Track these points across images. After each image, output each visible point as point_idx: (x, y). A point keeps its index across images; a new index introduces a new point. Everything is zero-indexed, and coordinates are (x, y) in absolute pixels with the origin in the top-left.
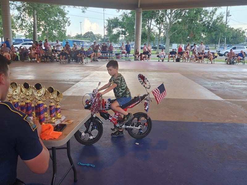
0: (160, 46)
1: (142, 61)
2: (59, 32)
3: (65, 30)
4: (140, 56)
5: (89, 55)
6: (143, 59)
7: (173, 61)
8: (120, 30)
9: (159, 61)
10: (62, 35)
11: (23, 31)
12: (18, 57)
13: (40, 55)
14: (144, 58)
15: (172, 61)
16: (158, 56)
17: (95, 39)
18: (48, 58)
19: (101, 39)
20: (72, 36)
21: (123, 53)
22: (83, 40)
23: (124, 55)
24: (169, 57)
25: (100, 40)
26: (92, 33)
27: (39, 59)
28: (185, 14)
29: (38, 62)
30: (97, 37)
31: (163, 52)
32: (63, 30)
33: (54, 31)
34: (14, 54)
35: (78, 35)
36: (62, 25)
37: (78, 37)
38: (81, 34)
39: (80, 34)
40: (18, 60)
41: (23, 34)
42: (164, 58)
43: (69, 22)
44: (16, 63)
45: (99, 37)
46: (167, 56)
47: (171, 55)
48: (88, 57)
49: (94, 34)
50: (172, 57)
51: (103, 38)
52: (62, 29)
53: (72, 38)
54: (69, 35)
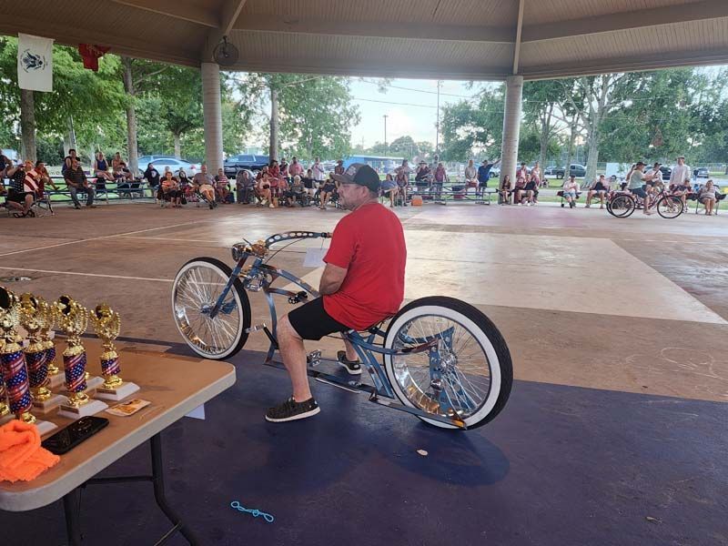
0: (573, 167)
1: (519, 204)
2: (334, 139)
3: (347, 133)
4: (513, 193)
5: (386, 191)
6: (520, 201)
7: (602, 208)
8: (474, 130)
9: (563, 206)
10: (342, 146)
11: (260, 137)
12: (232, 194)
13: (277, 190)
14: (523, 197)
15: (599, 205)
16: (560, 194)
17: (417, 154)
18: (294, 197)
19: (431, 153)
20: (365, 148)
21: (471, 185)
22: (390, 155)
23: (473, 190)
24: (590, 197)
25: (427, 155)
26: (409, 139)
27: (276, 199)
28: (641, 87)
29: (271, 205)
30: (421, 149)
31: (575, 183)
32: (343, 135)
33: (324, 137)
34: (224, 189)
35: (380, 145)
36: (342, 122)
37: (380, 149)
38: (386, 143)
39: (383, 143)
40: (233, 201)
41: (259, 145)
42: (577, 197)
43: (357, 116)
44: (227, 207)
45: (425, 147)
46: (585, 193)
47: (595, 192)
48: (383, 194)
49: (415, 142)
50: (597, 195)
51: (434, 150)
52: (343, 132)
53: (365, 152)
54: (358, 146)
